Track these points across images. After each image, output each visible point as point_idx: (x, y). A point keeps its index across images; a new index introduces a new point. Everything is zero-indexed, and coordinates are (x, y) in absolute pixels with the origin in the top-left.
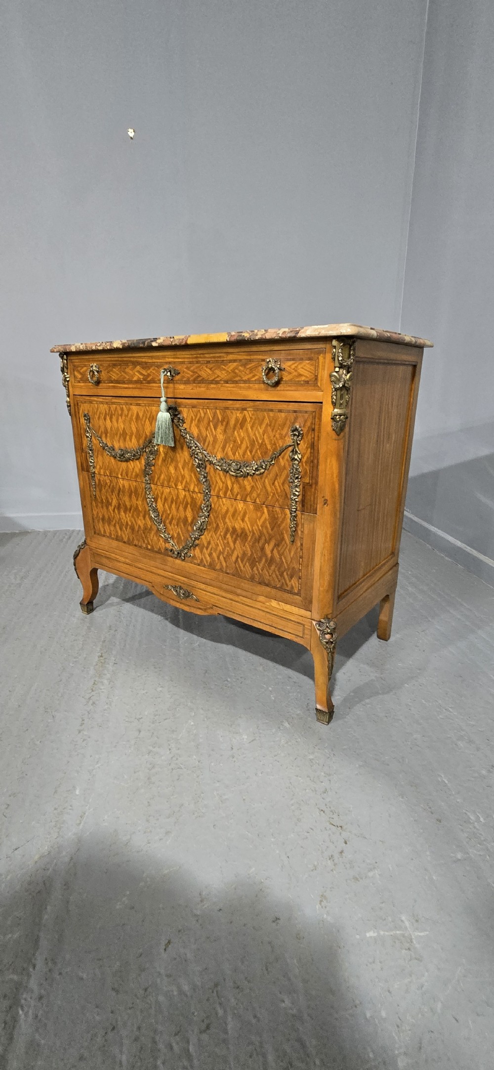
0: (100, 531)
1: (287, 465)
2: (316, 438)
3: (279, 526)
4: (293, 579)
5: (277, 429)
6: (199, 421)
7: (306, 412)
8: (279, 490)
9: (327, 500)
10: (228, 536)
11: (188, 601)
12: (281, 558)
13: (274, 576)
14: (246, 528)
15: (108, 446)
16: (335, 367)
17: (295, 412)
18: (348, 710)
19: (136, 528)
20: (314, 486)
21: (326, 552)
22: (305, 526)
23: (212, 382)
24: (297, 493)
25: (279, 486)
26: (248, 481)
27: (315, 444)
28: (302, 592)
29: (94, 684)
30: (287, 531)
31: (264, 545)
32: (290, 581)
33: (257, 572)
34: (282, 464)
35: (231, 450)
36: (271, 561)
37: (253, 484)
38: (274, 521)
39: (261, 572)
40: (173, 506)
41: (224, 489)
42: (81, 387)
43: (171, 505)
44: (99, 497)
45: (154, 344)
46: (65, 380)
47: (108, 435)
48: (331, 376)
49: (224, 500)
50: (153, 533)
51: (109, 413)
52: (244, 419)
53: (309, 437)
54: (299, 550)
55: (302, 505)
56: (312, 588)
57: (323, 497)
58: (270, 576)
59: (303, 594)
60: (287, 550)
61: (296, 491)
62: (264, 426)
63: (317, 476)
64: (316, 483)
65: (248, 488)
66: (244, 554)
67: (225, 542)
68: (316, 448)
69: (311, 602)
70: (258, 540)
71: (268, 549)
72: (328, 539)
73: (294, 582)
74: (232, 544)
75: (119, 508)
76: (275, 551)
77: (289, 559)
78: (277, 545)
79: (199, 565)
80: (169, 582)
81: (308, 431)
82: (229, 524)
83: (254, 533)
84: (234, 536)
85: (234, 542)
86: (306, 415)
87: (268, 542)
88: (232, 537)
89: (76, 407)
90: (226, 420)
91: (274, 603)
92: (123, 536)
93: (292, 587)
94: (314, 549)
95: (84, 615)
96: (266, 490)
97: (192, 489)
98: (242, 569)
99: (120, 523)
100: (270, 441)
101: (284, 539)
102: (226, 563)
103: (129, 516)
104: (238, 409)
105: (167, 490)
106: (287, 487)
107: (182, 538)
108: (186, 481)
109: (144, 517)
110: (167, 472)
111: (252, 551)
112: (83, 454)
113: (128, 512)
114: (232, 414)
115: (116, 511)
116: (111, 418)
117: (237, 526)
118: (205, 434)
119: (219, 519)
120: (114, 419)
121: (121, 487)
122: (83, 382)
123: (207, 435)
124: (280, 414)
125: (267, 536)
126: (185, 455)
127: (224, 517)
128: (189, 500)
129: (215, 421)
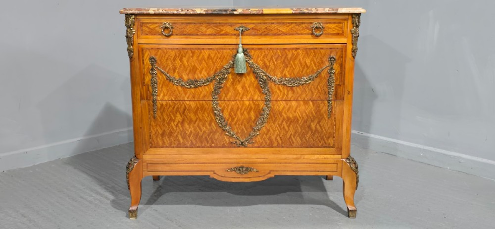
0: (158, 143)
1: (326, 76)
2: (343, 61)
3: (320, 111)
4: (330, 139)
5: (320, 58)
6: (263, 57)
7: (337, 48)
8: (320, 91)
9: (350, 92)
10: (284, 123)
11: (249, 174)
12: (321, 129)
13: (317, 140)
14: (298, 115)
15: (174, 79)
16: (353, 27)
17: (331, 48)
19: (201, 133)
20: (342, 86)
22: (337, 107)
23: (275, 34)
24: (332, 91)
25: (320, 88)
26: (300, 88)
27: (343, 64)
28: (336, 144)
30: (325, 112)
31: (311, 123)
32: (328, 140)
33: (305, 141)
34: (323, 76)
35: (288, 72)
36: (315, 132)
37: (303, 89)
38: (318, 109)
39: (308, 140)
40: (239, 112)
41: (282, 95)
42: (147, 38)
43: (236, 112)
44: (160, 118)
45: (235, 13)
47: (177, 71)
48: (351, 31)
49: (281, 102)
50: (218, 134)
51: (179, 56)
52: (298, 54)
53: (339, 61)
54: (333, 121)
55: (335, 97)
56: (341, 141)
57: (348, 91)
58: (314, 141)
59: (336, 146)
60: (326, 124)
61: (332, 89)
62: (311, 57)
63: (344, 80)
64: (344, 84)
65: (300, 93)
66: (296, 132)
67: (282, 127)
68: (343, 66)
70: (305, 122)
71: (313, 126)
72: (350, 112)
73: (331, 141)
74: (286, 128)
75: (183, 121)
76: (318, 126)
77: (327, 128)
78: (319, 122)
79: (259, 147)
81: (339, 58)
82: (285, 116)
83: (303, 118)
84: (289, 123)
85: (289, 127)
86: (337, 50)
87: (312, 121)
88: (287, 123)
89: (141, 53)
90: (285, 55)
92: (186, 142)
93: (329, 144)
94: (342, 120)
96: (312, 92)
97: (256, 98)
98: (294, 141)
99: (183, 133)
100: (315, 65)
101: (323, 117)
102: (281, 140)
103: (193, 127)
104: (293, 49)
105: (233, 103)
106: (325, 88)
107: (246, 132)
108: (251, 94)
109: (210, 124)
110: (235, 90)
111: (301, 129)
112: (144, 87)
113: (192, 124)
114: (289, 51)
115: (180, 125)
116: (181, 60)
117: (291, 116)
118: (268, 64)
119: (278, 115)
120: (185, 60)
121: (187, 106)
122: (152, 34)
123: (270, 65)
124: (321, 50)
125: (312, 118)
126: (251, 79)
127: (280, 113)
128: (253, 106)
129: (277, 56)
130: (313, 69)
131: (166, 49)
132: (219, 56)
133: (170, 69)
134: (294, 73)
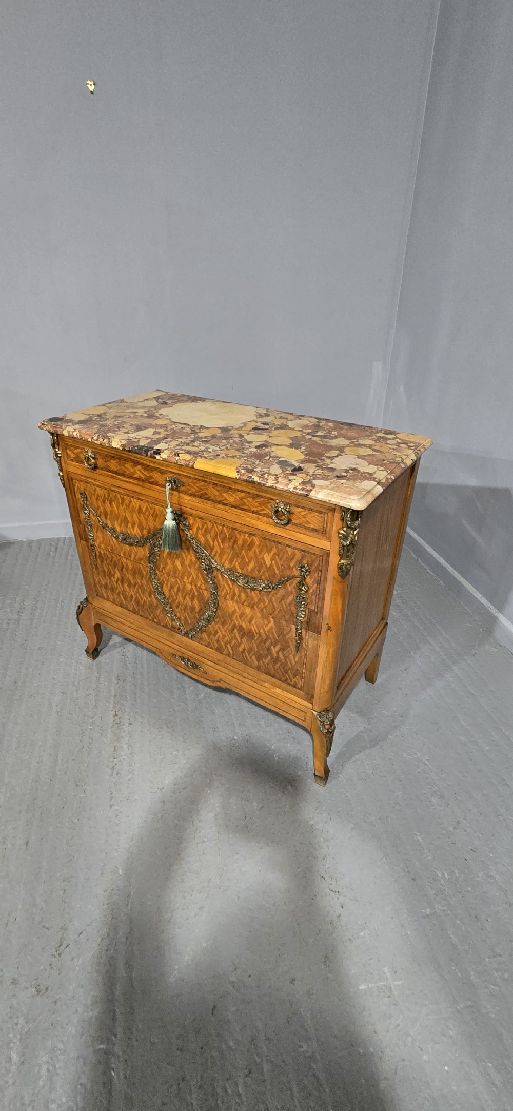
0: (103, 595)
1: (294, 592)
2: (323, 577)
3: (285, 636)
4: (297, 677)
5: (285, 560)
6: (205, 531)
7: (314, 554)
8: (286, 609)
9: (331, 627)
10: (236, 631)
11: (195, 671)
12: (286, 660)
13: (279, 671)
14: (253, 629)
15: (108, 527)
16: (343, 526)
17: (303, 551)
18: (341, 767)
19: (142, 602)
20: (319, 614)
21: (328, 664)
22: (310, 642)
23: (219, 502)
24: (303, 616)
25: (286, 606)
26: (256, 594)
27: (322, 581)
28: (305, 688)
29: (115, 750)
30: (291, 641)
31: (270, 646)
32: (294, 678)
33: (262, 664)
34: (290, 590)
35: (239, 564)
36: (277, 660)
37: (260, 596)
38: (281, 632)
39: (267, 666)
40: (180, 594)
41: (231, 593)
42: (74, 466)
43: (177, 593)
44: (101, 567)
45: (158, 457)
46: (57, 455)
47: (108, 517)
48: (339, 533)
49: (231, 602)
50: (159, 610)
51: (108, 498)
52: (253, 543)
53: (316, 575)
54: (303, 657)
55: (307, 625)
56: (314, 687)
57: (327, 624)
58: (275, 670)
59: (305, 690)
60: (292, 656)
61: (302, 614)
62: (271, 554)
64: (321, 612)
65: (256, 600)
66: (251, 649)
67: (233, 635)
68: (322, 585)
69: (312, 697)
70: (264, 641)
71: (274, 650)
72: (331, 655)
73: (298, 680)
74: (239, 638)
75: (122, 581)
76: (281, 654)
77: (294, 663)
78: (282, 650)
79: (206, 646)
80: (178, 653)
81: (315, 570)
82: (236, 622)
83: (260, 635)
84: (241, 633)
85: (242, 638)
87: (273, 645)
88: (239, 633)
89: (71, 483)
90: (234, 539)
91: (278, 691)
92: (128, 605)
93: (296, 683)
94: (317, 660)
95: (90, 660)
96: (273, 605)
97: (199, 584)
98: (249, 659)
99: (124, 593)
100: (278, 568)
101: (288, 646)
102: (233, 651)
103: (133, 591)
104: (246, 533)
105: (172, 579)
106: (293, 607)
107: (190, 622)
108: (193, 577)
109: (150, 596)
110: (173, 565)
111: (258, 648)
112: (81, 525)
113: (132, 587)
114: (240, 535)
115: (119, 582)
116: (111, 503)
117: (244, 625)
118: (212, 544)
119: (226, 617)
120: (114, 504)
121: (124, 564)
122: (77, 462)
123: (214, 546)
124: (288, 548)
125: (273, 640)
126: (191, 556)
127: (231, 616)
128: (196, 593)
129: (222, 536)
130: (275, 573)
131: (94, 485)
132: (152, 512)
133: (101, 512)
134: (247, 569)
